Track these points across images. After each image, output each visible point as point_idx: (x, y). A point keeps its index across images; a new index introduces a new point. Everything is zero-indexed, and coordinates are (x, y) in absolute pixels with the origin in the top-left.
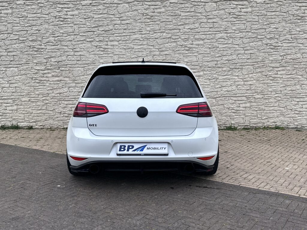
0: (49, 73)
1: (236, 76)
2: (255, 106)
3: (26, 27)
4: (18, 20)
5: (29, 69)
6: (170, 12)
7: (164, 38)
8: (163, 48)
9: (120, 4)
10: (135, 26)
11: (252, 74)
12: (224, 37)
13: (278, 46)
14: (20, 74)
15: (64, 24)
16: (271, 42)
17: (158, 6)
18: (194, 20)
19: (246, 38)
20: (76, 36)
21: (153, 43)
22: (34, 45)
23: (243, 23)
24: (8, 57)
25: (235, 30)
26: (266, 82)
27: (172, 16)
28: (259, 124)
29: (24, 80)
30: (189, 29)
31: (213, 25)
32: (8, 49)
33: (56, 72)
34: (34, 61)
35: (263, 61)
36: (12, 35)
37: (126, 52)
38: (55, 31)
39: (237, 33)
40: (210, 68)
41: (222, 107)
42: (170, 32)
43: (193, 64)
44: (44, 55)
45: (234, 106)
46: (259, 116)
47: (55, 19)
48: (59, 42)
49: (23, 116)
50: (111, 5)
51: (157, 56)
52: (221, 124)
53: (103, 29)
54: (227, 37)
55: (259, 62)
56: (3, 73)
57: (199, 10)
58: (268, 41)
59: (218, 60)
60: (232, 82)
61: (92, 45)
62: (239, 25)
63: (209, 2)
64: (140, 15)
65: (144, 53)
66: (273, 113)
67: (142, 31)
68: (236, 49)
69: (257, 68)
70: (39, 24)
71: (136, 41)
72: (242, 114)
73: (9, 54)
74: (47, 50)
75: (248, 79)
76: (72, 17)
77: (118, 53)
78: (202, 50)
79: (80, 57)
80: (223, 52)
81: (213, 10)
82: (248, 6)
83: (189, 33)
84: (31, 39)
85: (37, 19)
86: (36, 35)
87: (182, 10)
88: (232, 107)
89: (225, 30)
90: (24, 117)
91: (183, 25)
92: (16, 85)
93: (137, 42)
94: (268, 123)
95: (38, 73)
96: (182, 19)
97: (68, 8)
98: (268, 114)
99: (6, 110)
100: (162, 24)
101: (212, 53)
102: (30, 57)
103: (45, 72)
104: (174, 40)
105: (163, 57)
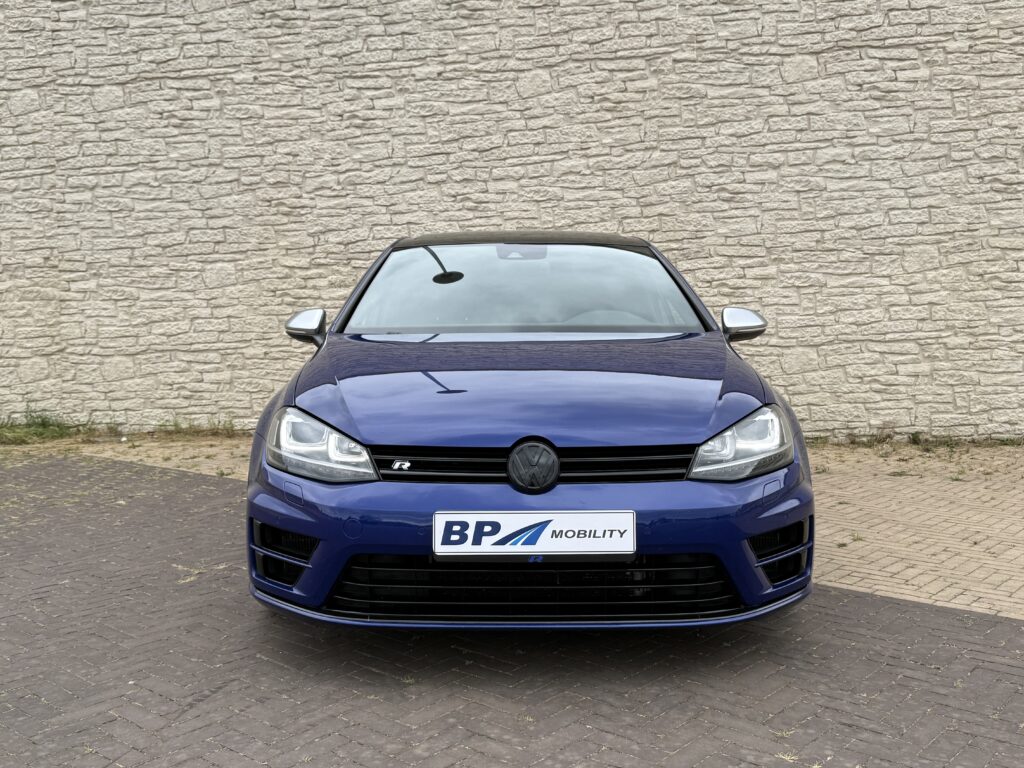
0: (320, 276)
1: (884, 276)
2: (946, 372)
3: (258, 145)
4: (238, 125)
5: (265, 265)
6: (673, 88)
7: (655, 167)
8: (651, 195)
9: (523, 71)
10: (567, 134)
11: (936, 269)
12: (843, 158)
13: (1017, 181)
14: (240, 280)
15: (365, 135)
16: (994, 171)
17: (638, 72)
18: (749, 108)
19: (915, 161)
20: (398, 168)
21: (622, 183)
22: (280, 196)
23: (903, 115)
24: (208, 231)
25: (878, 136)
26: (981, 295)
27: (680, 98)
28: (962, 428)
29: (252, 296)
30: (732, 135)
31: (809, 123)
32: (208, 209)
33: (341, 273)
34: (281, 244)
35: (969, 230)
36: (220, 171)
37: (539, 211)
38: (339, 156)
39: (886, 143)
40: (799, 254)
41: (839, 373)
42: (674, 147)
43: (745, 240)
44: (309, 224)
45: (879, 370)
46: (960, 403)
47: (341, 120)
48: (349, 187)
49: (248, 398)
50: (497, 75)
51: (632, 220)
52: (836, 426)
53: (473, 146)
54: (853, 156)
55: (957, 234)
56: (196, 277)
57: (763, 79)
58: (987, 169)
59: (824, 228)
60: (869, 297)
61: (442, 193)
62: (891, 119)
63: (793, 54)
64: (582, 100)
65: (595, 213)
66: (1006, 392)
67: (589, 148)
68: (884, 194)
69: (952, 250)
70: (296, 137)
71: (571, 177)
72: (904, 396)
73: (212, 223)
74: (316, 211)
75: (923, 286)
76: (386, 114)
77: (516, 214)
78: (774, 198)
79: (409, 229)
80: (840, 202)
81: (809, 76)
82: (919, 62)
83: (731, 149)
84: (272, 180)
85: (291, 122)
86: (287, 167)
87: (710, 82)
88: (873, 372)
89: (848, 138)
90: (250, 401)
91: (713, 124)
92: (229, 311)
93: (573, 181)
94: (990, 425)
95: (290, 277)
96: (710, 107)
97: (376, 89)
98: (990, 397)
99: (202, 381)
100: (648, 124)
101: (805, 208)
102: (271, 233)
103: (309, 273)
104: (684, 172)
105: (651, 223)
